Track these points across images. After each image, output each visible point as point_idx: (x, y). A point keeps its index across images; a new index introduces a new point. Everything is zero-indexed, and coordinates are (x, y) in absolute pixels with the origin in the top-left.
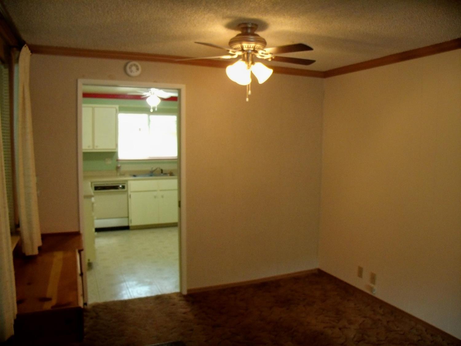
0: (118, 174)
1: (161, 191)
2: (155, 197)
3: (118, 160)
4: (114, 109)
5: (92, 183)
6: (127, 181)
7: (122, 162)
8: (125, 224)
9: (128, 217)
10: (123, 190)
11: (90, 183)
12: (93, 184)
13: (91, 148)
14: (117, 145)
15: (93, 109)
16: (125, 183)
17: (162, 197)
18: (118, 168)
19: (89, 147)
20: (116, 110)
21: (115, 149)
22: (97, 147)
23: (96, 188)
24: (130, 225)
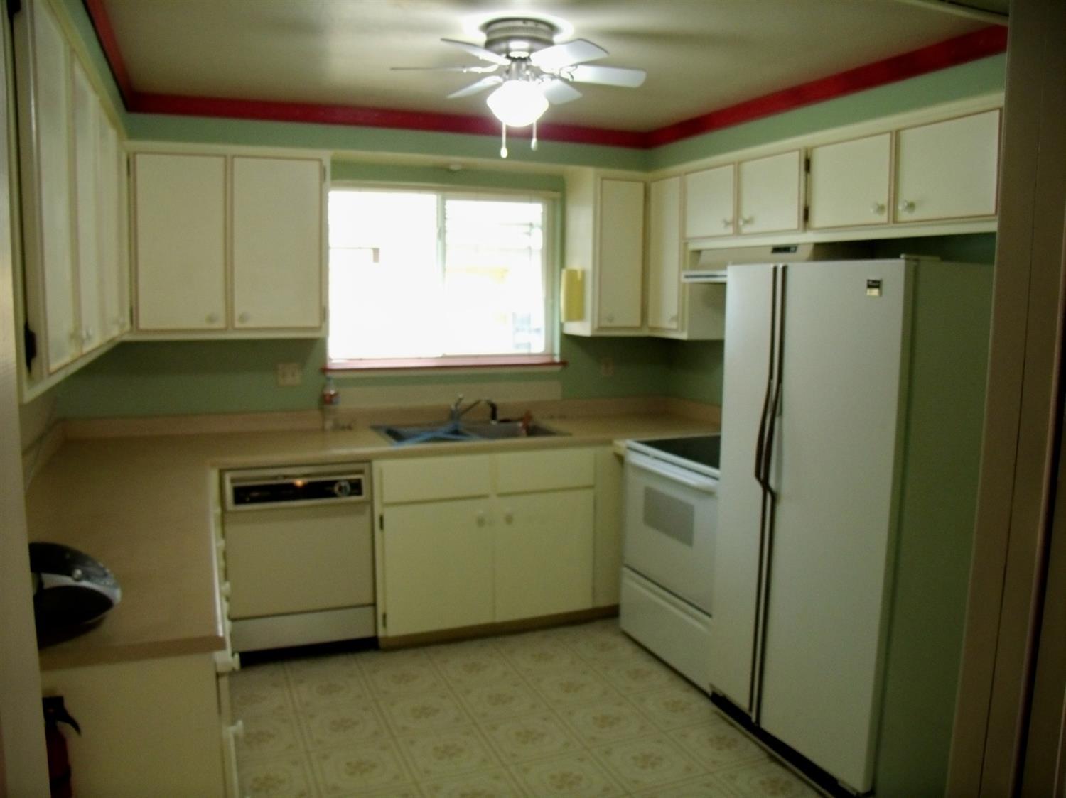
0: (329, 424)
1: (501, 495)
2: (481, 522)
3: (325, 370)
4: (316, 165)
5: (222, 472)
6: (368, 460)
7: (341, 375)
8: (361, 630)
9: (374, 605)
10: (355, 498)
11: (214, 476)
12: (228, 476)
13: (220, 324)
14: (324, 314)
15: (228, 162)
16: (361, 472)
17: (509, 519)
18: (326, 401)
19: (211, 319)
20: (323, 171)
21: (318, 329)
22: (243, 318)
23: (243, 495)
24: (381, 633)
